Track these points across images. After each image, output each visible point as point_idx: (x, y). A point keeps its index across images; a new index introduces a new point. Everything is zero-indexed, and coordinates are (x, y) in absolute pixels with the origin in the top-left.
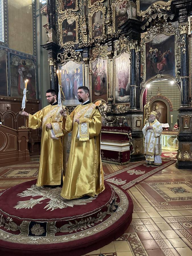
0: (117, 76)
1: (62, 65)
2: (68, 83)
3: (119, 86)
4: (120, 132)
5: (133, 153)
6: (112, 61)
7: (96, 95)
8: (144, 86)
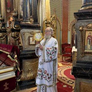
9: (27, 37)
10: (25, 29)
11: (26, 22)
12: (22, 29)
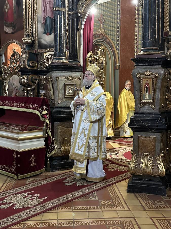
3: (44, 11)
4: (29, 108)
5: (54, 152)
7: (6, 33)
8: (82, 11)
9: (61, 85)
10: (59, 72)
11: (60, 61)
12: (55, 72)
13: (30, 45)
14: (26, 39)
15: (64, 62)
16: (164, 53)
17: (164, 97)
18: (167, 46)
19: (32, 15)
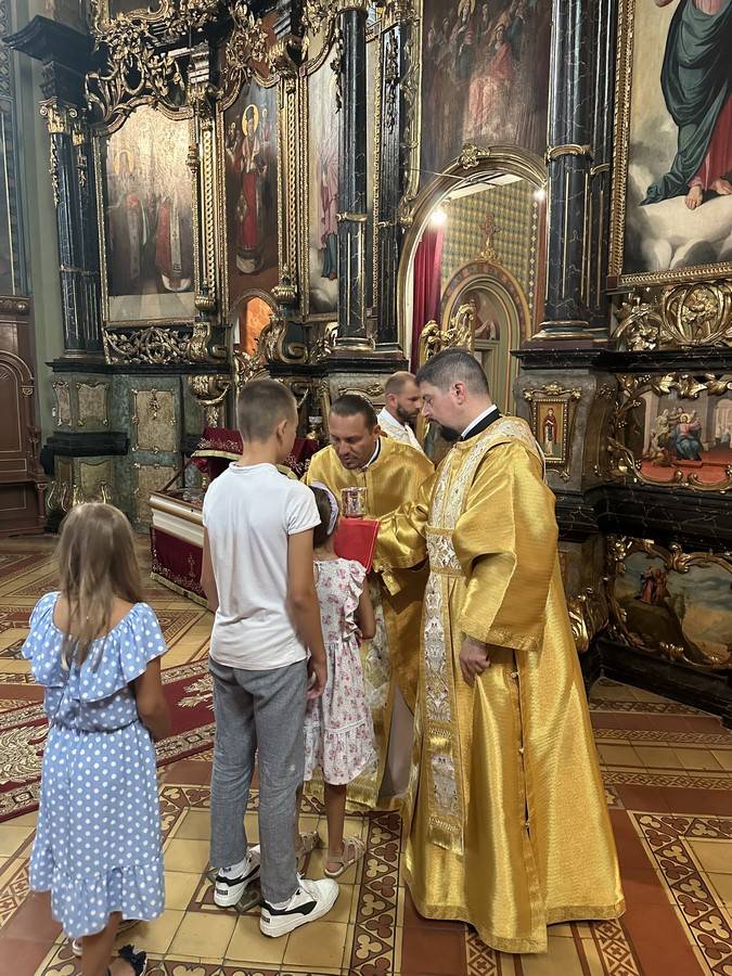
0: (315, 173)
1: (110, 130)
2: (135, 218)
3: (324, 220)
6: (293, 91)
7: (242, 273)
8: (410, 219)
10: (348, 375)
11: (350, 348)
12: (337, 374)
13: (292, 304)
14: (281, 290)
15: (360, 351)
16: (607, 332)
17: (603, 448)
18: (615, 315)
19: (296, 229)
